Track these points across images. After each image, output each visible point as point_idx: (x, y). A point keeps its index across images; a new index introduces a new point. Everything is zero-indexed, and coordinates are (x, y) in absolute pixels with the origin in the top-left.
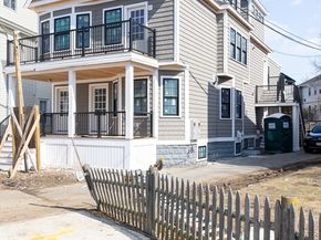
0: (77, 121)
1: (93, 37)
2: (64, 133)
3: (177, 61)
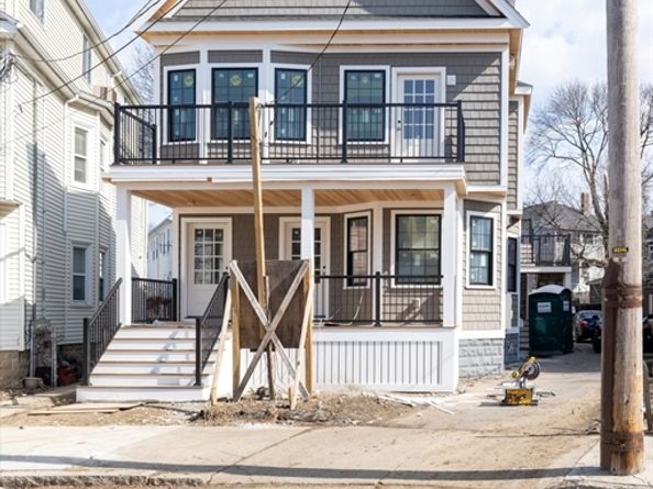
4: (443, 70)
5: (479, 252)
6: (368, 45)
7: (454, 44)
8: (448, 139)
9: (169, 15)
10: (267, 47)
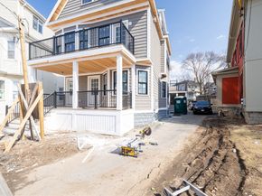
3: (149, 58)
5: (142, 83)
8: (130, 43)
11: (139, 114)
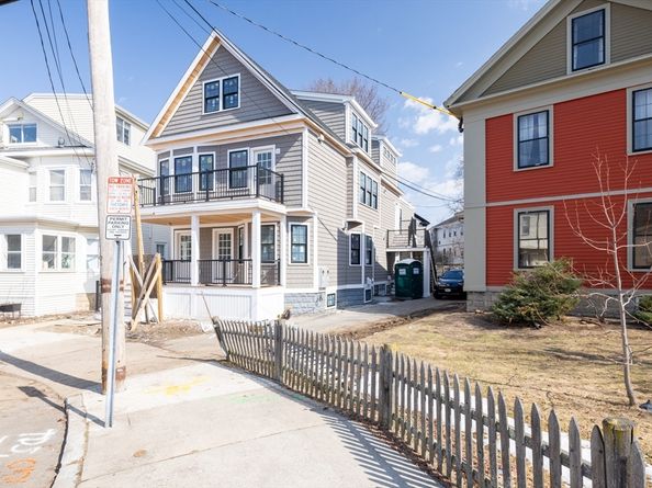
0: (200, 268)
1: (217, 180)
2: (186, 281)
3: (305, 208)
4: (274, 146)
5: (299, 245)
6: (240, 137)
7: (277, 131)
8: (277, 183)
9: (158, 135)
10: (195, 145)
11: (293, 295)
